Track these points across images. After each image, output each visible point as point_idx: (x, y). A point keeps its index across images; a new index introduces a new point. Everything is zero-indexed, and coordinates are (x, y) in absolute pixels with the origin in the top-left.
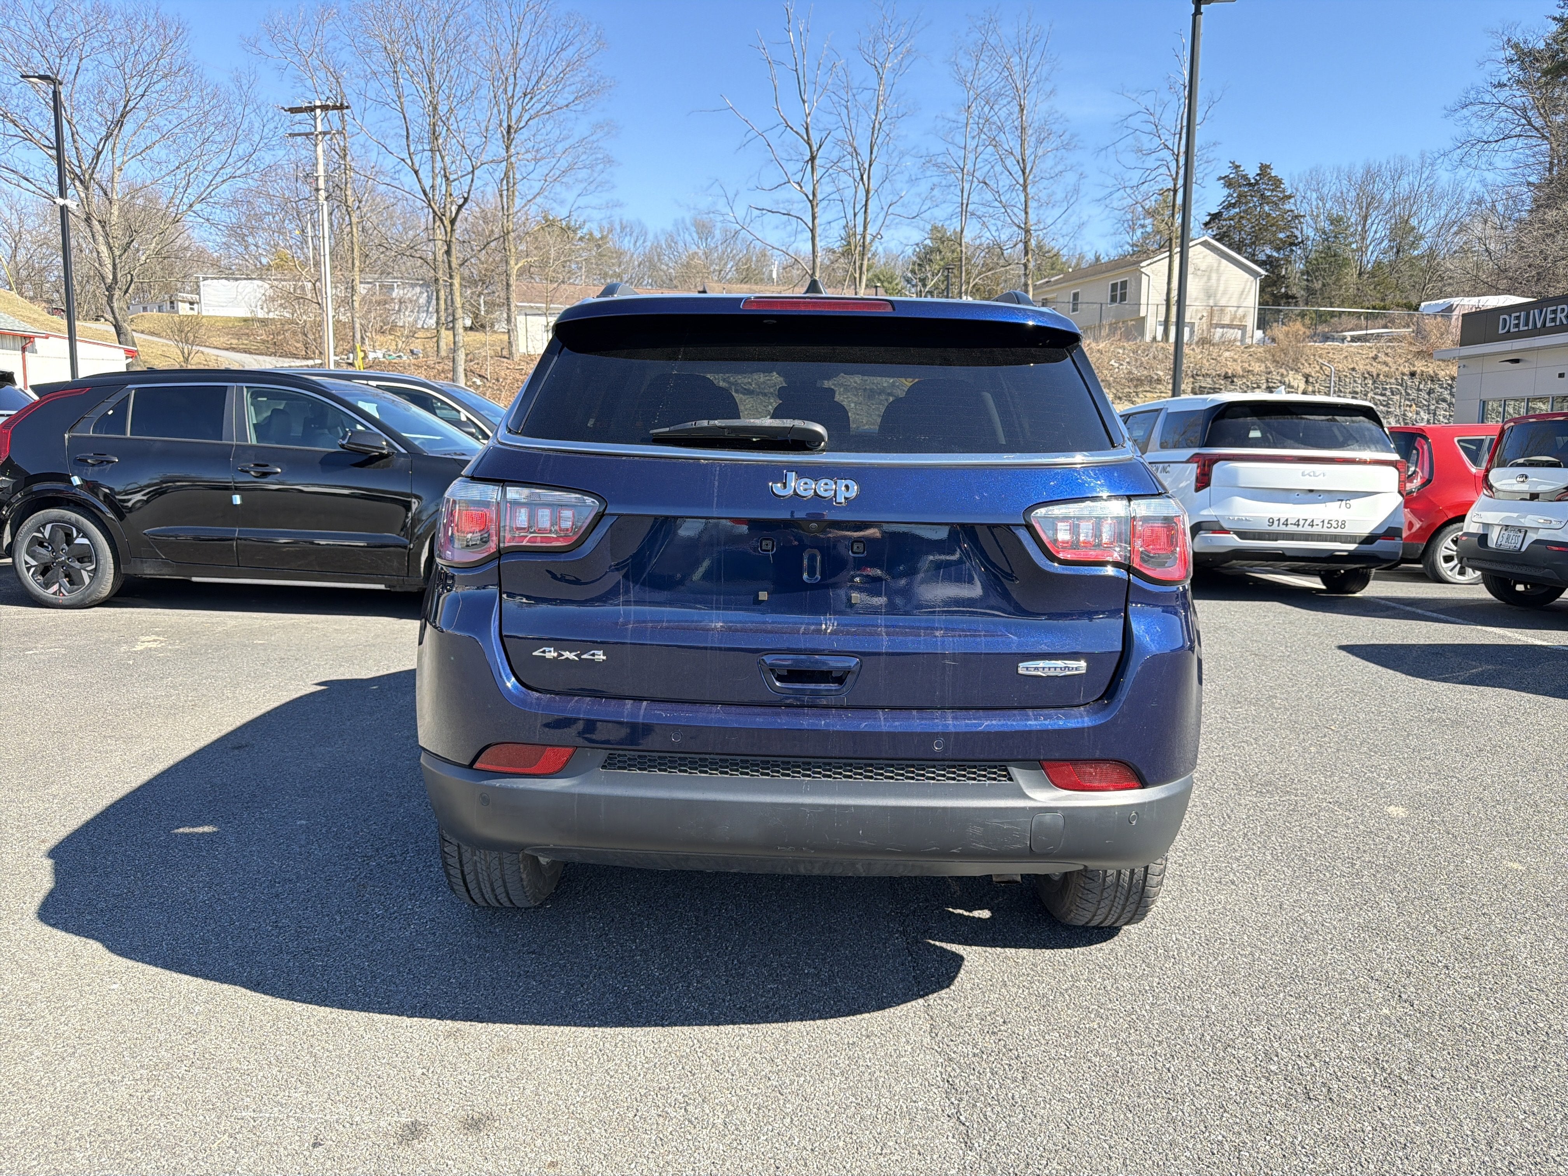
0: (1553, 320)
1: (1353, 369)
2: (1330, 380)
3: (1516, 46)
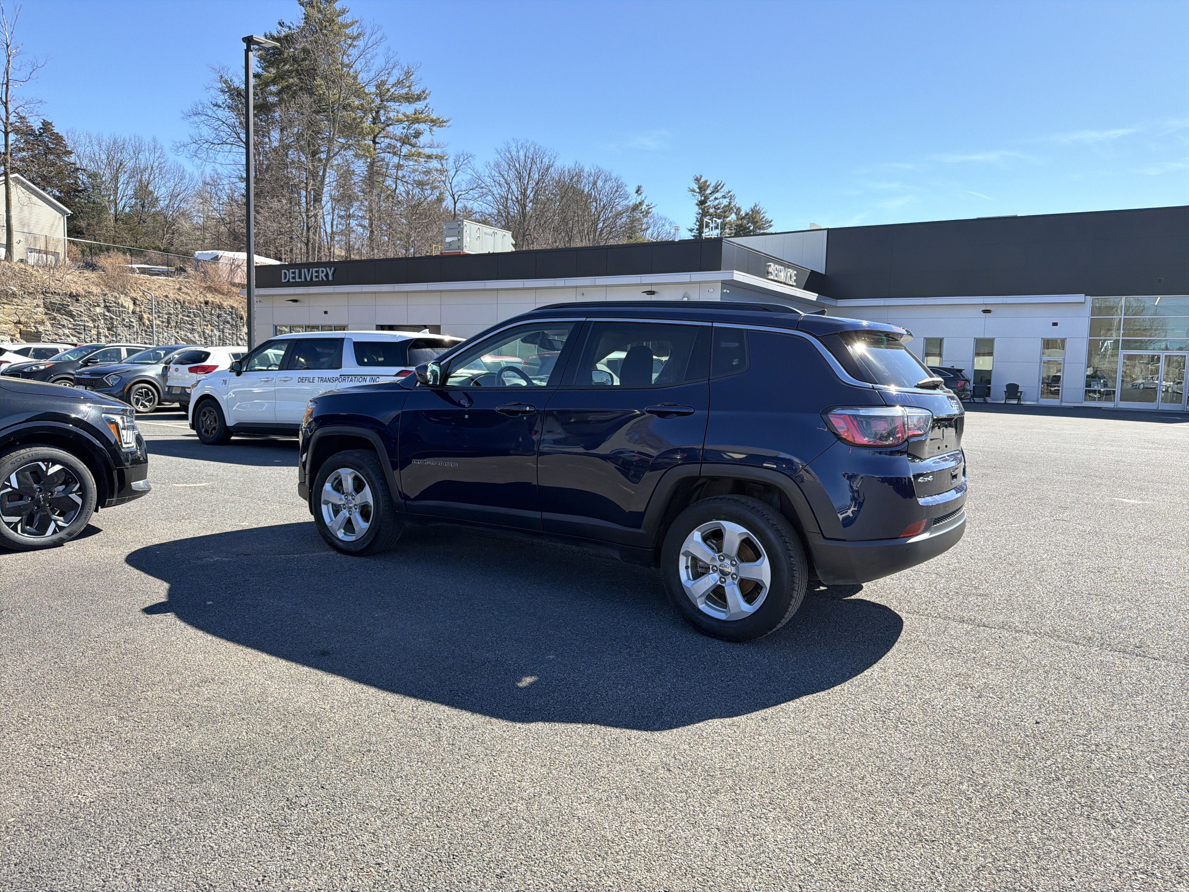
1: (166, 296)
2: (152, 304)
3: (226, 82)
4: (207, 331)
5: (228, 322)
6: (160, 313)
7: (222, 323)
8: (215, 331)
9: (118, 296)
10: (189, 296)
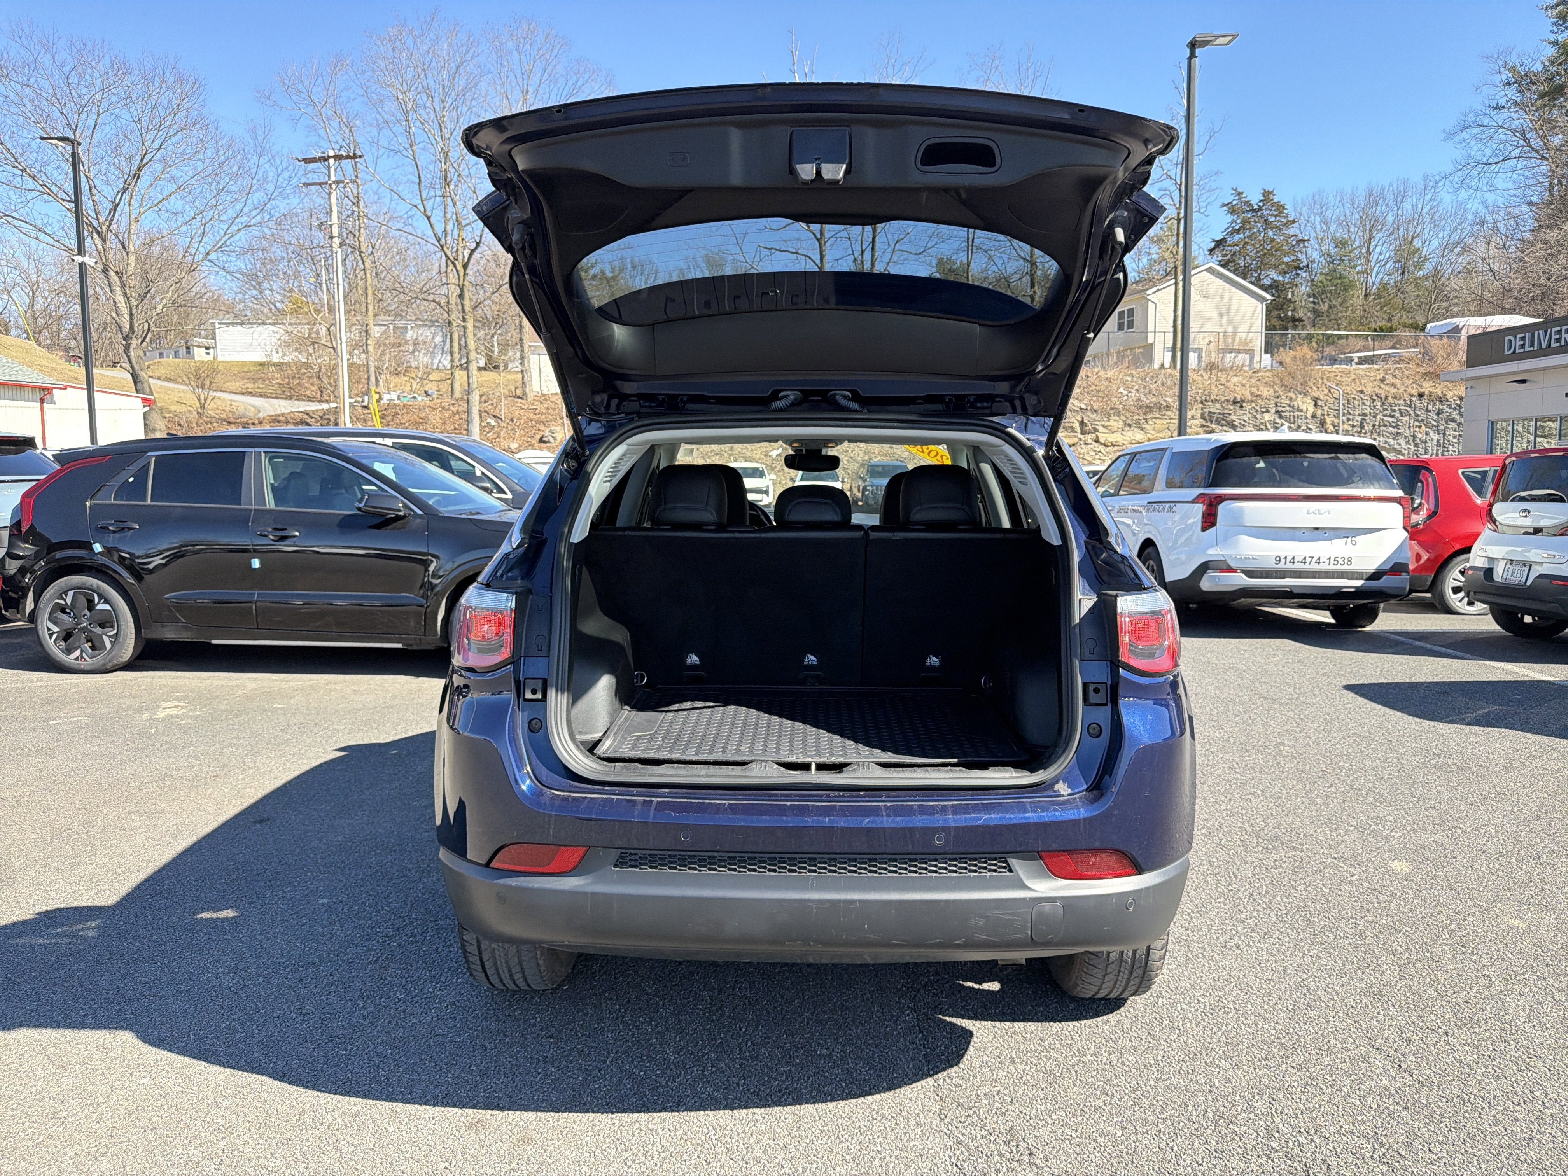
0: (1558, 340)
1: (1362, 392)
2: (1339, 403)
3: (1513, 70)
4: (1419, 435)
5: (1453, 420)
6: (1350, 414)
7: (1443, 422)
8: (1432, 434)
9: (1294, 397)
10: (1395, 387)
